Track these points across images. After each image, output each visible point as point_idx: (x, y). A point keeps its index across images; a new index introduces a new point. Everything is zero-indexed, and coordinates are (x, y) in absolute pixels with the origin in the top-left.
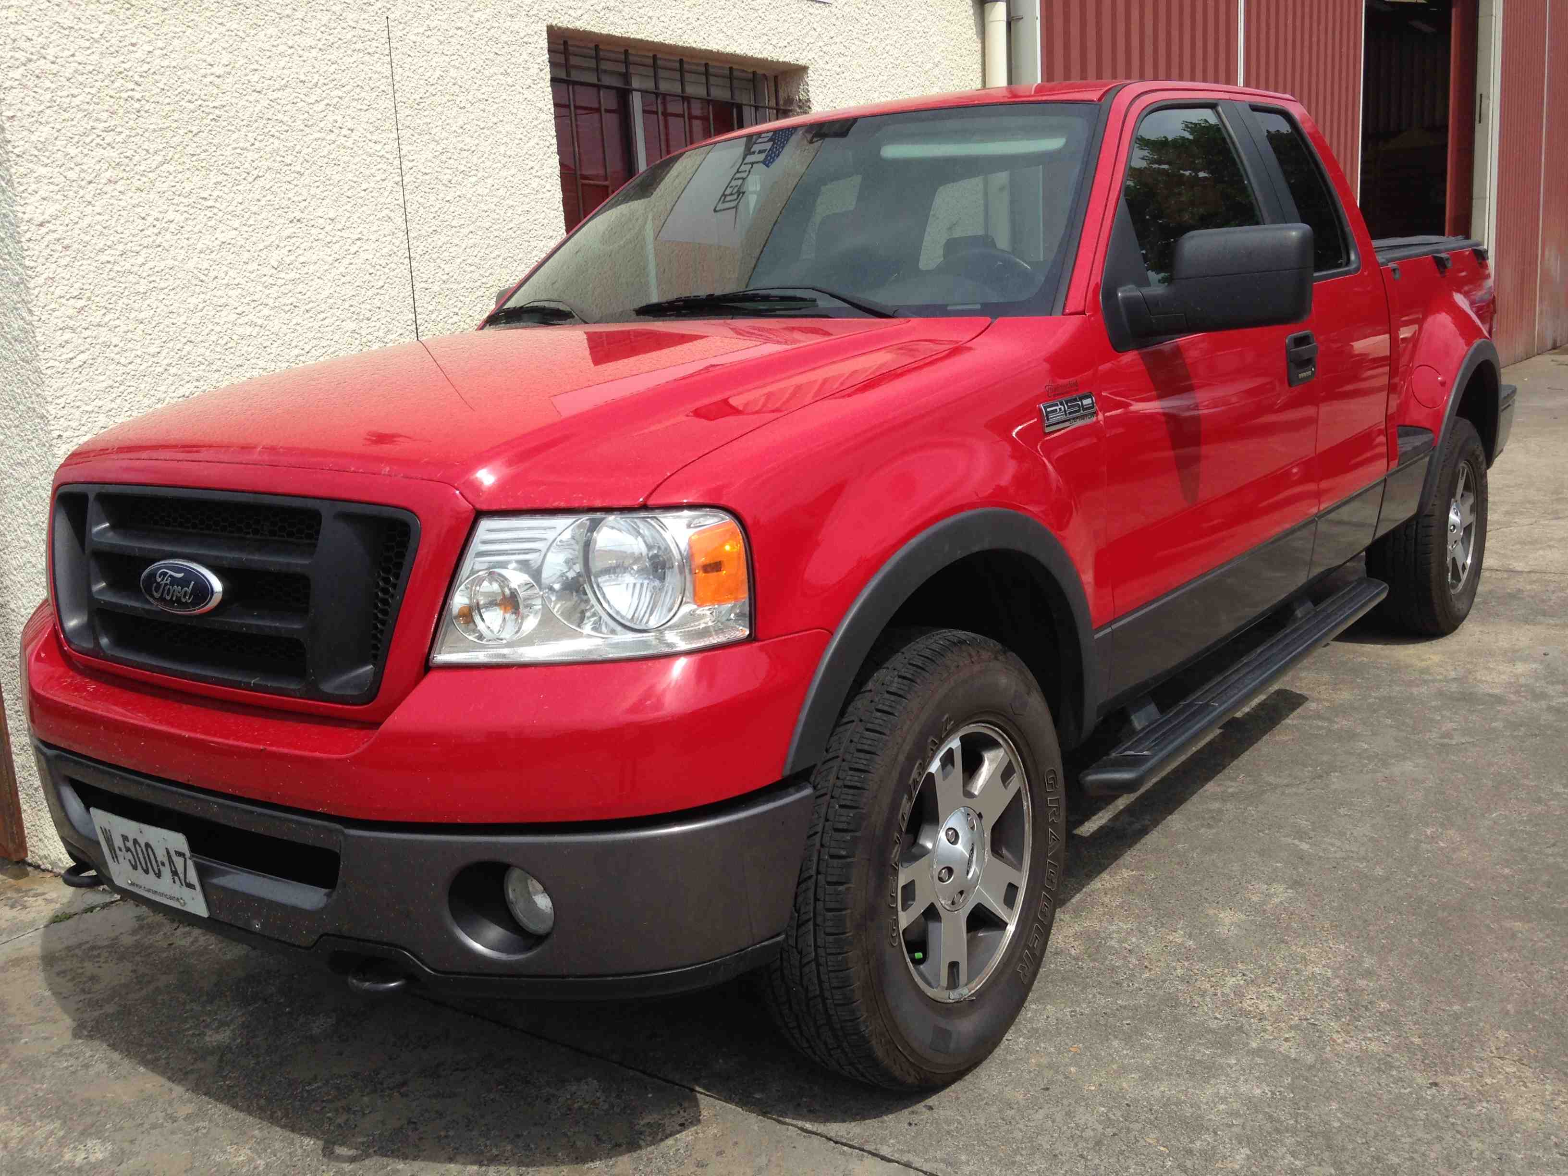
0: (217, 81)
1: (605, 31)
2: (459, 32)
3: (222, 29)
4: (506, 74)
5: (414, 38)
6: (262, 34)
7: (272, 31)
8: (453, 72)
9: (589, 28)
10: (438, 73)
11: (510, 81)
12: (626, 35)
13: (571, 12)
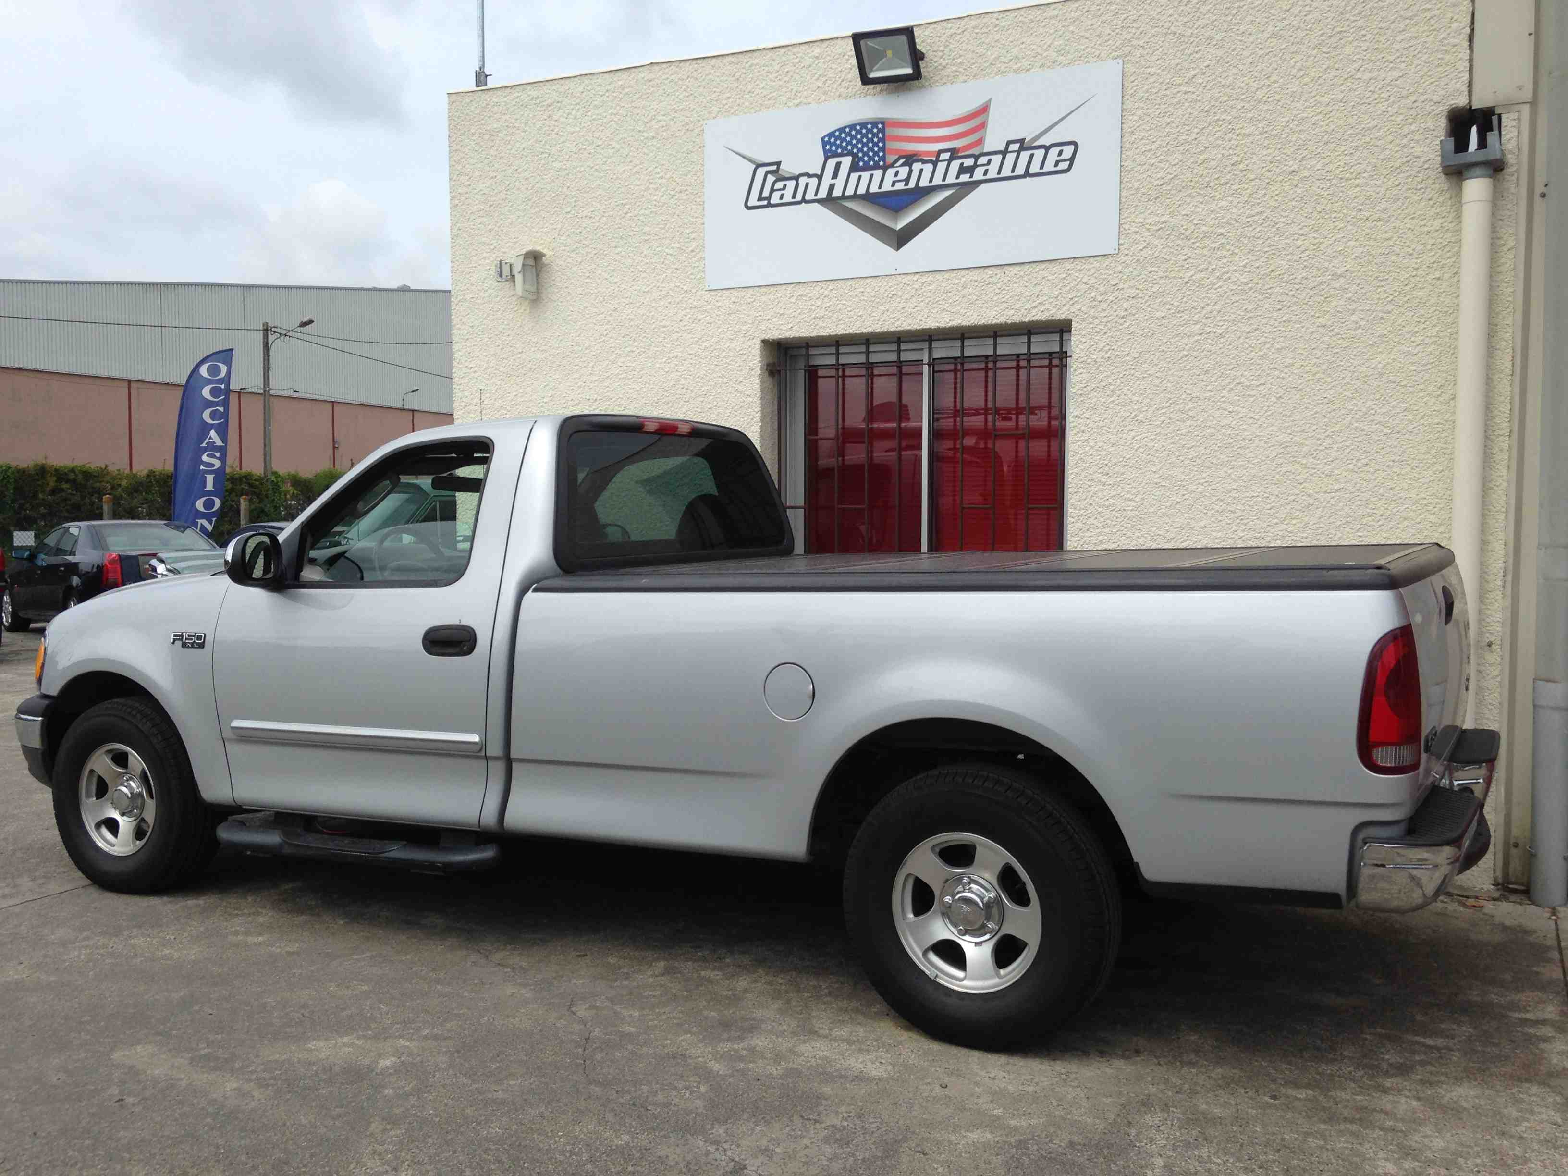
0: (545, 405)
1: (814, 334)
2: (691, 357)
3: (551, 379)
4: (723, 376)
5: (658, 365)
6: (570, 380)
7: (576, 375)
8: (683, 381)
9: (797, 335)
10: (673, 382)
11: (725, 380)
12: (834, 333)
13: (782, 327)
